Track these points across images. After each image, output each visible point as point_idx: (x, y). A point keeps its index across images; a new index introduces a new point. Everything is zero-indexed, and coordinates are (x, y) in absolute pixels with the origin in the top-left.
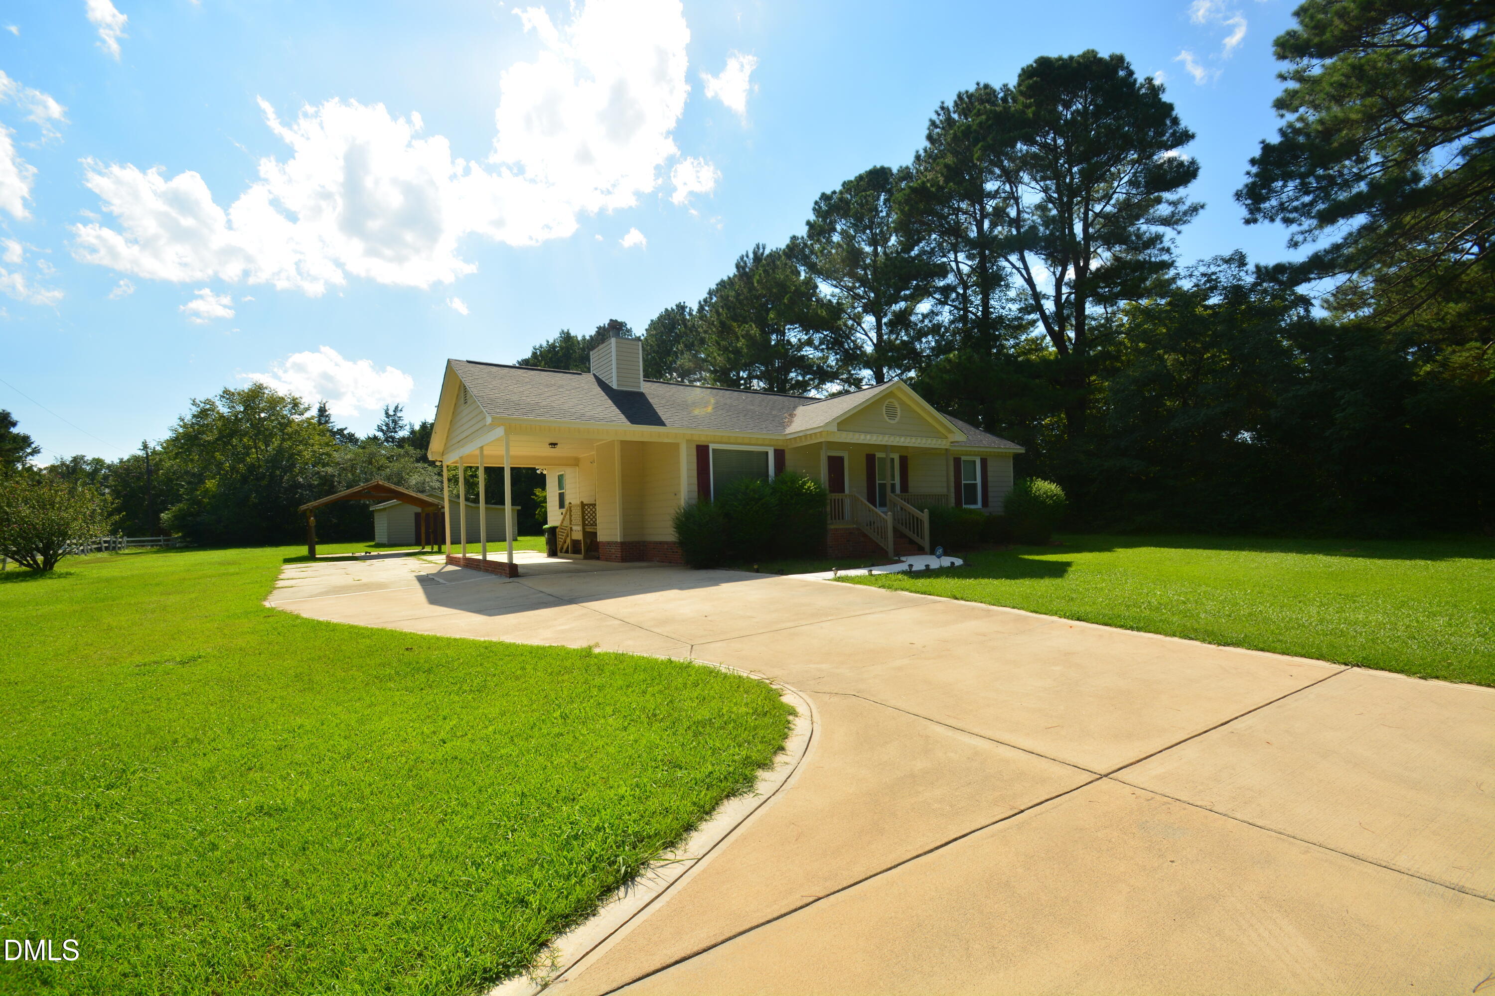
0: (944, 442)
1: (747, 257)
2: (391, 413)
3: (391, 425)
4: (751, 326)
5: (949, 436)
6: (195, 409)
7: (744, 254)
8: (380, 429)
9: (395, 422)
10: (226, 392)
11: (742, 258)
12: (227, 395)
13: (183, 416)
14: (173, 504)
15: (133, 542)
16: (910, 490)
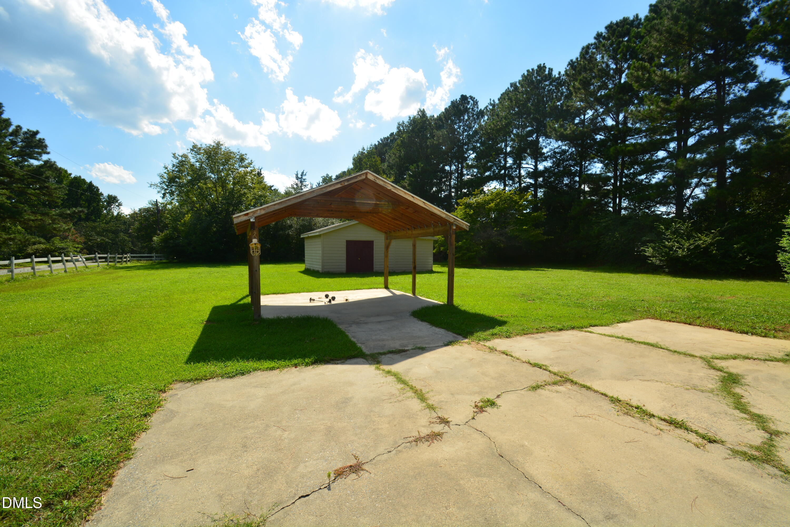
2: (300, 176)
3: (300, 185)
6: (175, 161)
8: (293, 188)
9: (301, 182)
10: (195, 146)
12: (195, 149)
13: (167, 166)
14: (162, 231)
15: (134, 257)
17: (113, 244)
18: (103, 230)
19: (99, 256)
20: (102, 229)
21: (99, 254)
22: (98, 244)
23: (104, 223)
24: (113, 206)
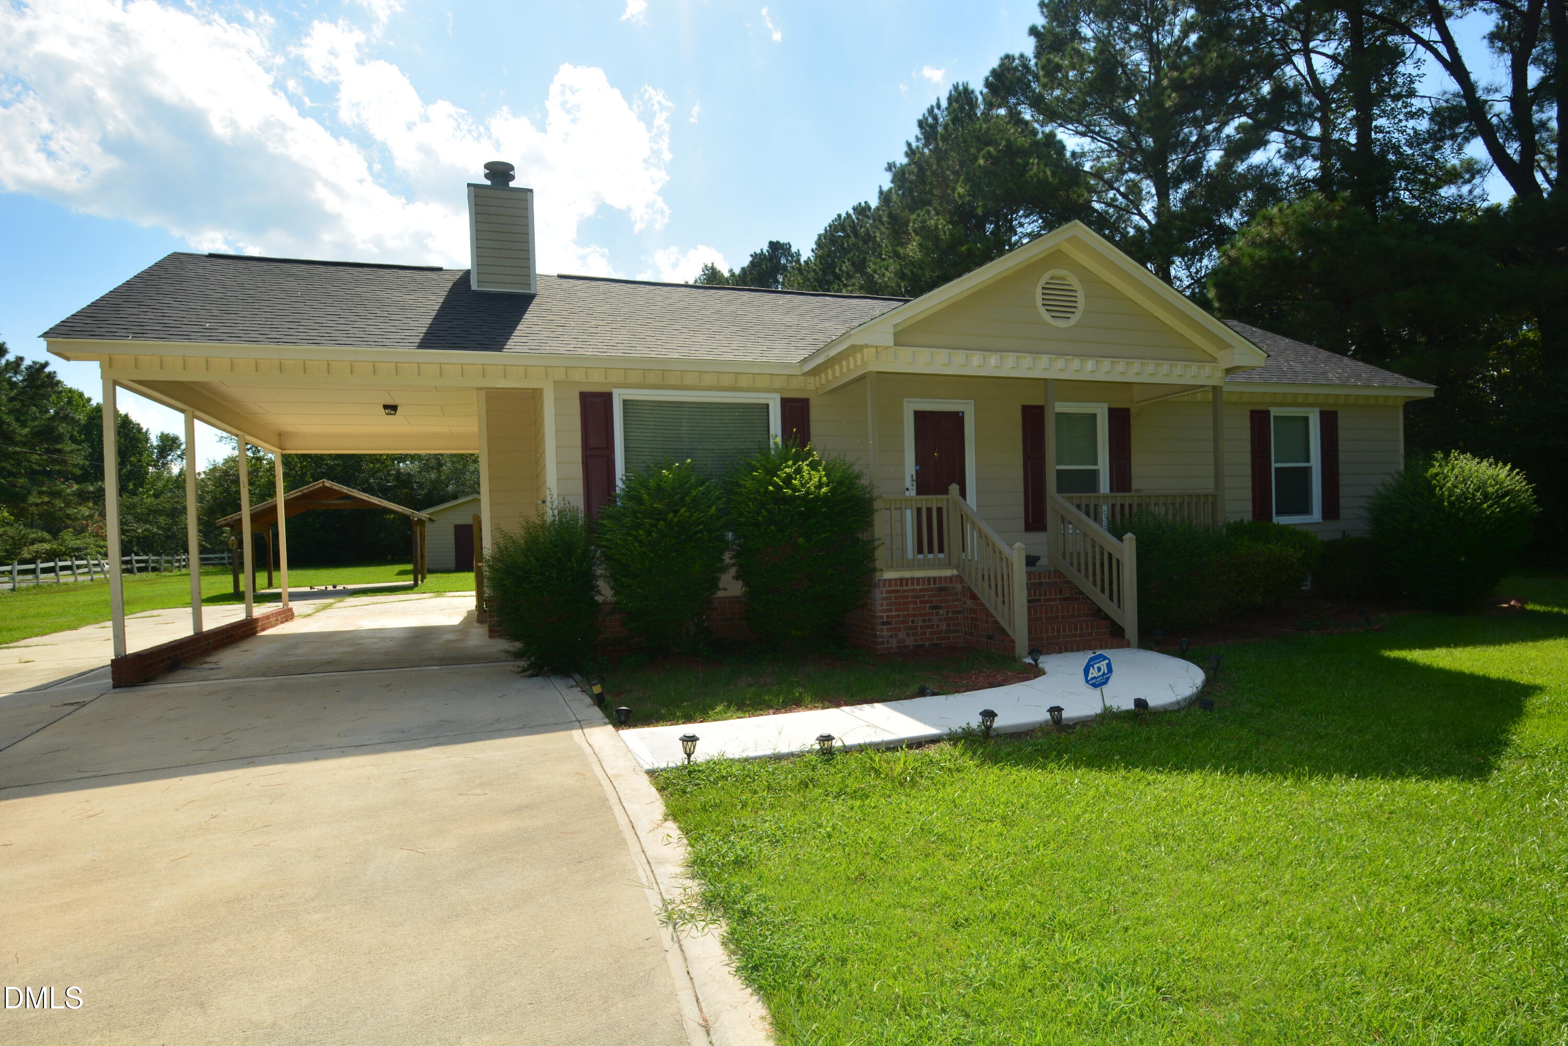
0: (1207, 369)
1: (939, 107)
4: (928, 212)
5: (1219, 355)
7: (934, 104)
11: (931, 111)
16: (1136, 484)
17: (168, 537)
18: (150, 510)
19: (136, 558)
20: (147, 508)
21: (137, 554)
22: (138, 538)
23: (150, 495)
24: (170, 458)
